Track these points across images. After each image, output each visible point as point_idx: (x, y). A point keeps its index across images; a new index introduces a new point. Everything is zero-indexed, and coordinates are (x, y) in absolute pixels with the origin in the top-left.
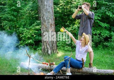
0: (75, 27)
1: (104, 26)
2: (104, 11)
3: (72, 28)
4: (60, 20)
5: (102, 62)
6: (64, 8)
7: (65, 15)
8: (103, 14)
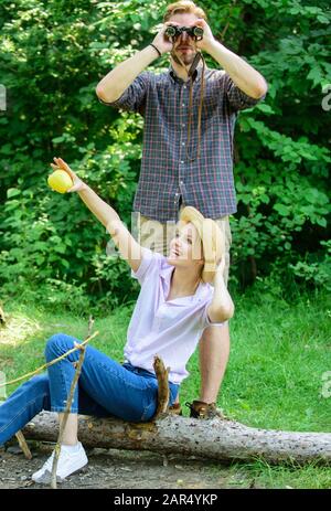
0: (110, 161)
1: (294, 154)
2: (295, 64)
3: (96, 168)
4: (19, 114)
5: (282, 383)
6: (45, 42)
7: (49, 85)
8: (289, 82)
